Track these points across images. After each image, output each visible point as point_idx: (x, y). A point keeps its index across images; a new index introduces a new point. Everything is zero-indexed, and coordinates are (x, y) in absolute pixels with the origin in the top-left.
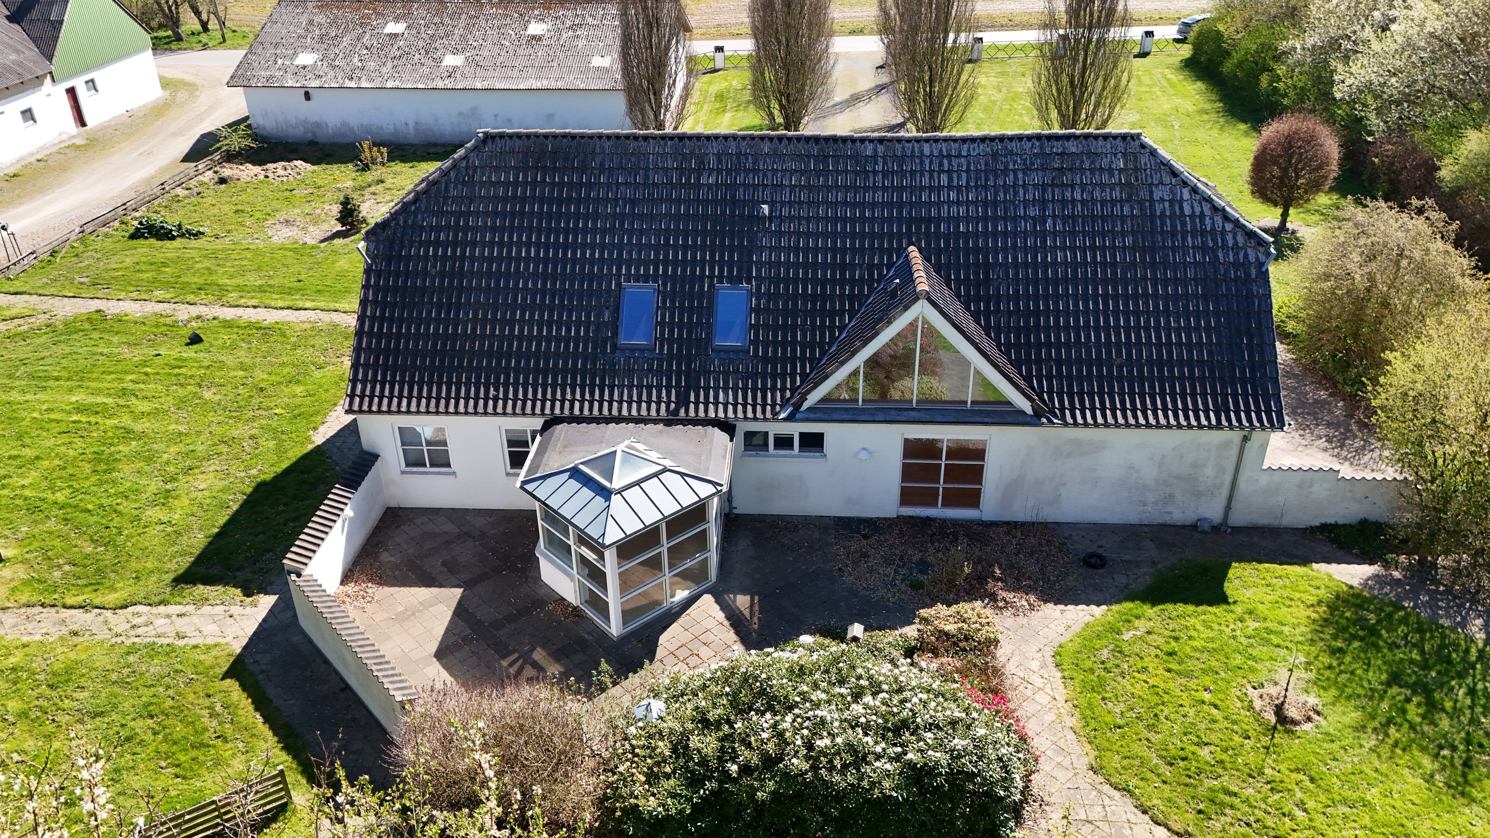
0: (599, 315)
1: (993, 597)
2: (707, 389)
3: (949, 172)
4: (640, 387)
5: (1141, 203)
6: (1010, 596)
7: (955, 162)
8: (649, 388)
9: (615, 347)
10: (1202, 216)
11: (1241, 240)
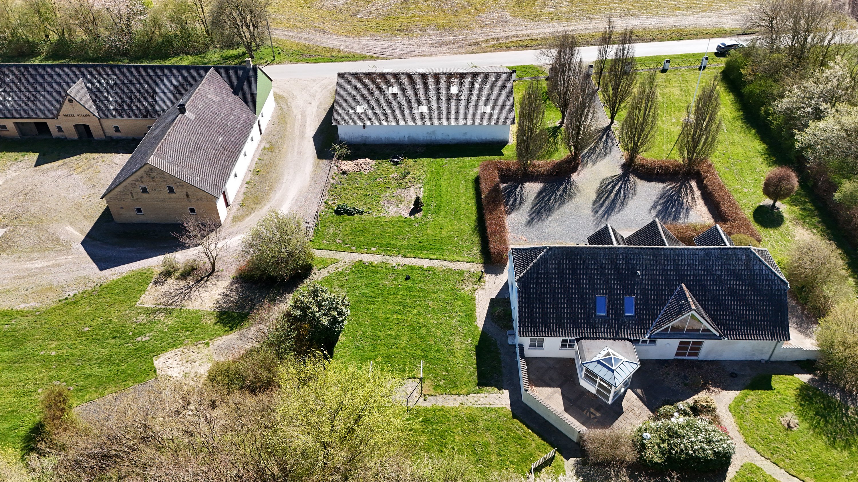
0: (590, 306)
1: (709, 389)
2: (624, 328)
3: (693, 259)
4: (604, 328)
5: (750, 270)
6: (713, 389)
7: (695, 256)
8: (607, 328)
9: (595, 315)
10: (768, 274)
11: (779, 282)
